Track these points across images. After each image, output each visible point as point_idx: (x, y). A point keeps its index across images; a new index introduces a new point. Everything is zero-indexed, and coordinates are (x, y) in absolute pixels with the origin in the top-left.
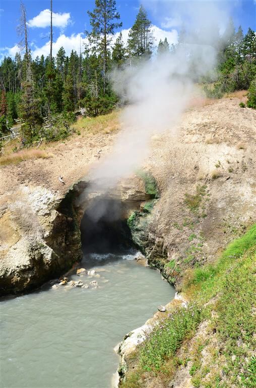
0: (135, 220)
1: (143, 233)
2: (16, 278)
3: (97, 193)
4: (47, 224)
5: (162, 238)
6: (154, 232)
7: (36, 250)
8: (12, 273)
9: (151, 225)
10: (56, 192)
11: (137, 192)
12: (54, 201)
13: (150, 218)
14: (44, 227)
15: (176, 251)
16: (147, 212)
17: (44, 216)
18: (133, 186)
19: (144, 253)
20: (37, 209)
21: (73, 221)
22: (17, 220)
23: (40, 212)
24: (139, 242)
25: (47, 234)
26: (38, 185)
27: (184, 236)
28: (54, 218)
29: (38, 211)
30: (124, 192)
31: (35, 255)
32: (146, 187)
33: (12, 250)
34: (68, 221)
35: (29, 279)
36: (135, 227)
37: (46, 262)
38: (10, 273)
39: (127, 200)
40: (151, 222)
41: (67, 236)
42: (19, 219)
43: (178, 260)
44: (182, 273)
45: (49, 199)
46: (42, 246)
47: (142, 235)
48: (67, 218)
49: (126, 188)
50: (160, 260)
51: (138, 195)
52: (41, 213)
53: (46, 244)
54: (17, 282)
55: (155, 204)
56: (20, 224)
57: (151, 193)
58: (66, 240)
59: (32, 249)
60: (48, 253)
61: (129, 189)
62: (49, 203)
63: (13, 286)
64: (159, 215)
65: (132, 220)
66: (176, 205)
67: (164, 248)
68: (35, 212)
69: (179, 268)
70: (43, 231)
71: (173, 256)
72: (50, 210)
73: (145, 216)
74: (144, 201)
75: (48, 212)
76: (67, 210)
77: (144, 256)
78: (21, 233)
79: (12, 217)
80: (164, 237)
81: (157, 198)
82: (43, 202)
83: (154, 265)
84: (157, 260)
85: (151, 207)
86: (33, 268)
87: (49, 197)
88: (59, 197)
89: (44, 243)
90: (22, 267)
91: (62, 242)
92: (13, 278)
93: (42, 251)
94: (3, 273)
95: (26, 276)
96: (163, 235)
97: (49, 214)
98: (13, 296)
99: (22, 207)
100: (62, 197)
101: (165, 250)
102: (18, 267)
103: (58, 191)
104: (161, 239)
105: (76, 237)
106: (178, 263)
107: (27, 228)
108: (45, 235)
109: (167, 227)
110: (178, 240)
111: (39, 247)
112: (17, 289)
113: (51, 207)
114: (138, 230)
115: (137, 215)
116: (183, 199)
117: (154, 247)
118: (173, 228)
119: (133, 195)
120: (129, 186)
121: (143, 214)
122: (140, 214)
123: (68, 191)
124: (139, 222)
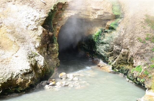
0: (101, 35)
1: (108, 45)
2: (20, 80)
3: (71, 12)
4: (36, 37)
5: (128, 49)
6: (119, 45)
7: (32, 57)
8: (17, 76)
9: (117, 39)
10: (40, 11)
11: (105, 13)
12: (40, 19)
13: (115, 34)
14: (34, 39)
15: (141, 59)
16: (112, 29)
17: (33, 30)
18: (102, 8)
19: (106, 62)
20: (27, 25)
21: (53, 35)
22: (13, 33)
23: (29, 27)
24: (103, 52)
25: (38, 45)
26: (24, 4)
27: (147, 48)
28: (41, 33)
29: (27, 27)
30: (93, 13)
31: (32, 62)
32: (112, 9)
33: (14, 57)
34: (49, 36)
35: (30, 81)
36: (101, 41)
37: (39, 67)
38: (15, 76)
39: (95, 19)
40: (116, 37)
41: (48, 47)
42: (14, 32)
43: (145, 65)
44: (150, 76)
45: (35, 17)
46: (36, 55)
47: (106, 47)
48: (48, 32)
49: (96, 9)
50: (123, 66)
51: (106, 15)
52: (30, 28)
53: (38, 53)
54: (21, 83)
55: (119, 23)
56: (16, 37)
57: (116, 13)
58: (47, 50)
59: (29, 57)
60: (41, 61)
61: (98, 10)
62: (35, 20)
63: (17, 86)
64: (124, 31)
65: (98, 36)
66: (138, 23)
67: (129, 57)
68: (25, 27)
69: (146, 71)
70: (34, 43)
71: (138, 63)
72: (37, 26)
73: (110, 32)
74: (110, 20)
75: (36, 28)
76: (48, 27)
77: (105, 64)
78: (19, 44)
79: (9, 31)
80: (129, 48)
81: (121, 18)
82: (31, 19)
83: (117, 70)
84: (121, 66)
85: (116, 25)
86: (32, 71)
87: (35, 15)
88: (43, 15)
91: (45, 52)
92: (17, 79)
93: (36, 58)
94: (10, 76)
95: (27, 78)
96: (128, 47)
97: (36, 29)
98: (17, 94)
99: (14, 23)
100: (46, 15)
101: (130, 58)
102: (21, 71)
103: (42, 10)
104: (126, 50)
105: (55, 48)
106: (145, 68)
107: (23, 40)
108: (36, 46)
109: (132, 41)
110: (142, 51)
111: (34, 55)
112: (21, 89)
113: (37, 23)
114: (103, 43)
115: (102, 31)
116: (144, 19)
117: (118, 57)
118: (137, 41)
119: (101, 15)
120: (98, 8)
121: (109, 31)
122: (106, 30)
123: (50, 11)
124: (104, 37)
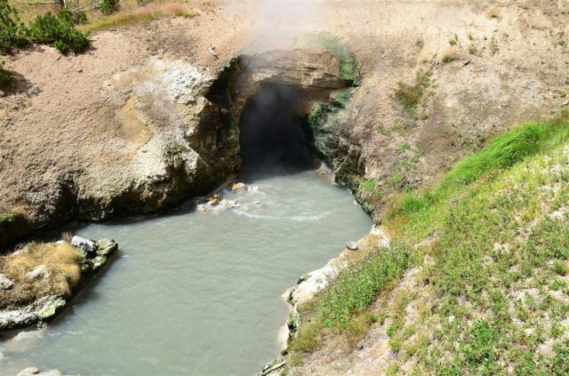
0: (320, 116)
1: (331, 136)
2: (147, 193)
3: (265, 73)
4: (191, 117)
5: (359, 145)
6: (347, 136)
7: (175, 154)
8: (142, 186)
9: (344, 125)
10: (204, 69)
11: (326, 75)
12: (201, 84)
13: (342, 116)
14: (186, 121)
15: (378, 166)
16: (339, 105)
17: (187, 105)
18: (321, 66)
19: (330, 166)
20: (176, 95)
21: (229, 114)
22: (147, 109)
23: (181, 98)
24: (323, 149)
25: (191, 131)
26: (178, 57)
27: (392, 146)
28: (201, 109)
29: (177, 98)
30: (307, 75)
31: (173, 162)
32: (340, 69)
33: (140, 153)
34: (221, 114)
35: (165, 195)
36: (320, 128)
37: (188, 172)
38: (138, 185)
39: (310, 86)
40: (345, 121)
41: (219, 136)
42: (150, 108)
43: (380, 179)
44: (384, 199)
45: (194, 80)
46: (184, 149)
47: (329, 139)
48: (220, 109)
49: (310, 68)
50: (353, 177)
51: (328, 79)
52: (182, 100)
53: (190, 146)
54: (148, 198)
55: (351, 95)
56: (152, 116)
57: (347, 77)
58: (218, 140)
59: (169, 152)
60: (192, 160)
61: (313, 69)
62: (193, 86)
63: (142, 204)
64: (357, 112)
65: (316, 117)
66: (383, 98)
67: (360, 160)
68: (173, 98)
69: (380, 190)
70: (185, 127)
71: (373, 172)
72: (195, 97)
73: (336, 112)
74: (336, 89)
75: (193, 100)
76: (220, 98)
77: (330, 171)
78: (153, 129)
79: (140, 105)
80: (362, 144)
81: (355, 86)
82: (185, 84)
83: (343, 184)
84: (349, 176)
85: (346, 98)
86: (170, 179)
87: (193, 77)
88: (208, 77)
89: (187, 145)
90: (156, 178)
91: (212, 144)
92: (142, 192)
93: (184, 156)
94: (128, 185)
95: (161, 191)
96: (361, 141)
97: (193, 103)
98: (143, 218)
99: (154, 91)
100: (214, 77)
101: (362, 164)
102: (149, 177)
103: (207, 69)
104: (357, 148)
105: (232, 137)
106: (380, 183)
107: (162, 122)
108: (188, 134)
109: (368, 130)
110: (382, 150)
111: (178, 150)
112: (148, 208)
113: (196, 92)
114: (323, 132)
115: (323, 109)
116: (395, 90)
117: (345, 158)
118: (376, 132)
119: (319, 79)
120: (314, 65)
121: (333, 109)
122: (329, 108)
123: (222, 70)
124: (326, 121)
